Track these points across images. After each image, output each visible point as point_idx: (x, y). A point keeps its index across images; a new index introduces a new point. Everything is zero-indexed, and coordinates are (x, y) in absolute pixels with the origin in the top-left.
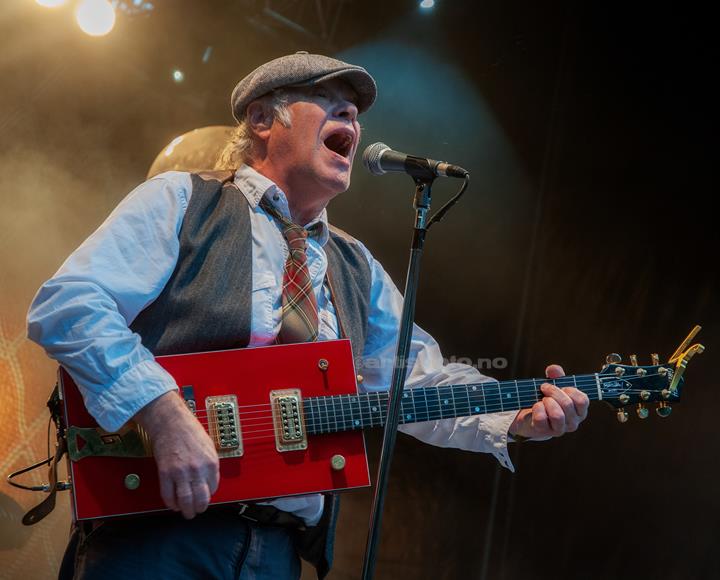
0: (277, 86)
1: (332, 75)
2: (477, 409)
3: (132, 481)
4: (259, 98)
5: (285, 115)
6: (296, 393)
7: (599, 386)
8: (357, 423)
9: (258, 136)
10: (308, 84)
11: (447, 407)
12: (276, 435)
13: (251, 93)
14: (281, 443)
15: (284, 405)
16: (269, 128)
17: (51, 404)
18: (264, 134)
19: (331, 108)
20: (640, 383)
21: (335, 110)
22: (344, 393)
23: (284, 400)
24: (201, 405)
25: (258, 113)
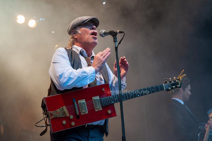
0: (76, 25)
3: (64, 122)
4: (73, 29)
5: (79, 32)
6: (98, 97)
8: (113, 102)
10: (83, 23)
12: (95, 108)
13: (71, 28)
15: (96, 100)
17: (42, 106)
18: (76, 37)
19: (90, 28)
20: (173, 85)
21: (91, 28)
22: (109, 96)
24: (77, 103)
25: (74, 33)
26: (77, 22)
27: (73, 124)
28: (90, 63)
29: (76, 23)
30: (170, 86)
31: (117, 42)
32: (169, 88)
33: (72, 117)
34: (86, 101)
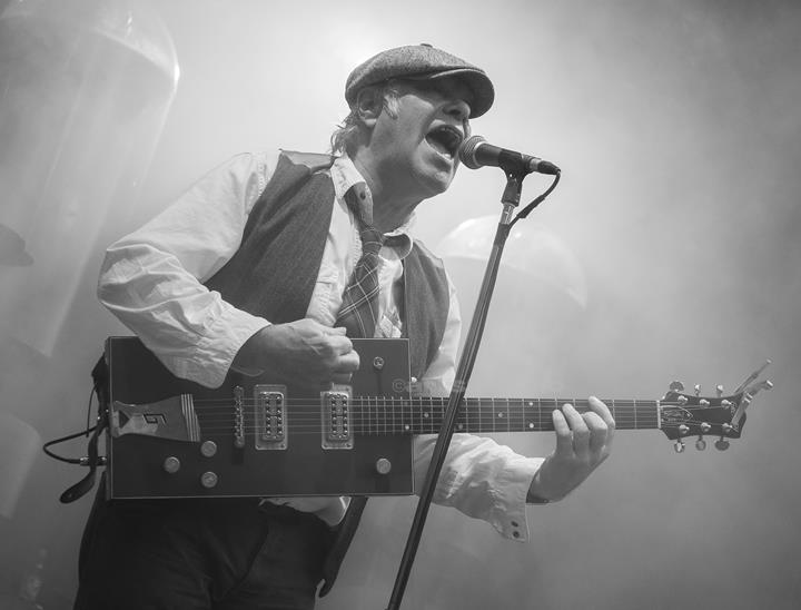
1: (450, 72)
2: (532, 426)
3: (173, 464)
4: (372, 85)
5: (394, 105)
6: (347, 390)
7: (659, 415)
8: (407, 428)
9: (364, 123)
11: (501, 420)
12: (323, 432)
14: (327, 440)
15: (333, 402)
16: (376, 117)
18: (370, 122)
19: (442, 103)
21: (446, 106)
23: (335, 396)
24: (249, 392)
25: (368, 100)
26: (400, 62)
27: (210, 479)
29: (392, 64)
30: (686, 417)
32: (682, 427)
33: (209, 448)
34: (289, 395)
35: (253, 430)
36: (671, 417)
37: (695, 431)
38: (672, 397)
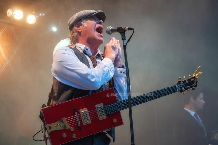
3: (64, 135)
5: (85, 24)
6: (102, 105)
8: (118, 110)
12: (99, 117)
15: (99, 109)
16: (81, 29)
19: (97, 21)
24: (79, 113)
26: (84, 14)
27: (74, 136)
28: (95, 63)
31: (125, 39)
33: (72, 129)
34: (88, 110)
35: (82, 122)
36: (180, 88)
37: (186, 89)
38: (179, 83)
